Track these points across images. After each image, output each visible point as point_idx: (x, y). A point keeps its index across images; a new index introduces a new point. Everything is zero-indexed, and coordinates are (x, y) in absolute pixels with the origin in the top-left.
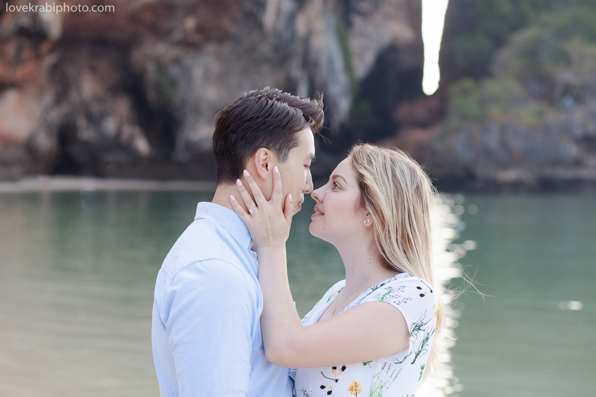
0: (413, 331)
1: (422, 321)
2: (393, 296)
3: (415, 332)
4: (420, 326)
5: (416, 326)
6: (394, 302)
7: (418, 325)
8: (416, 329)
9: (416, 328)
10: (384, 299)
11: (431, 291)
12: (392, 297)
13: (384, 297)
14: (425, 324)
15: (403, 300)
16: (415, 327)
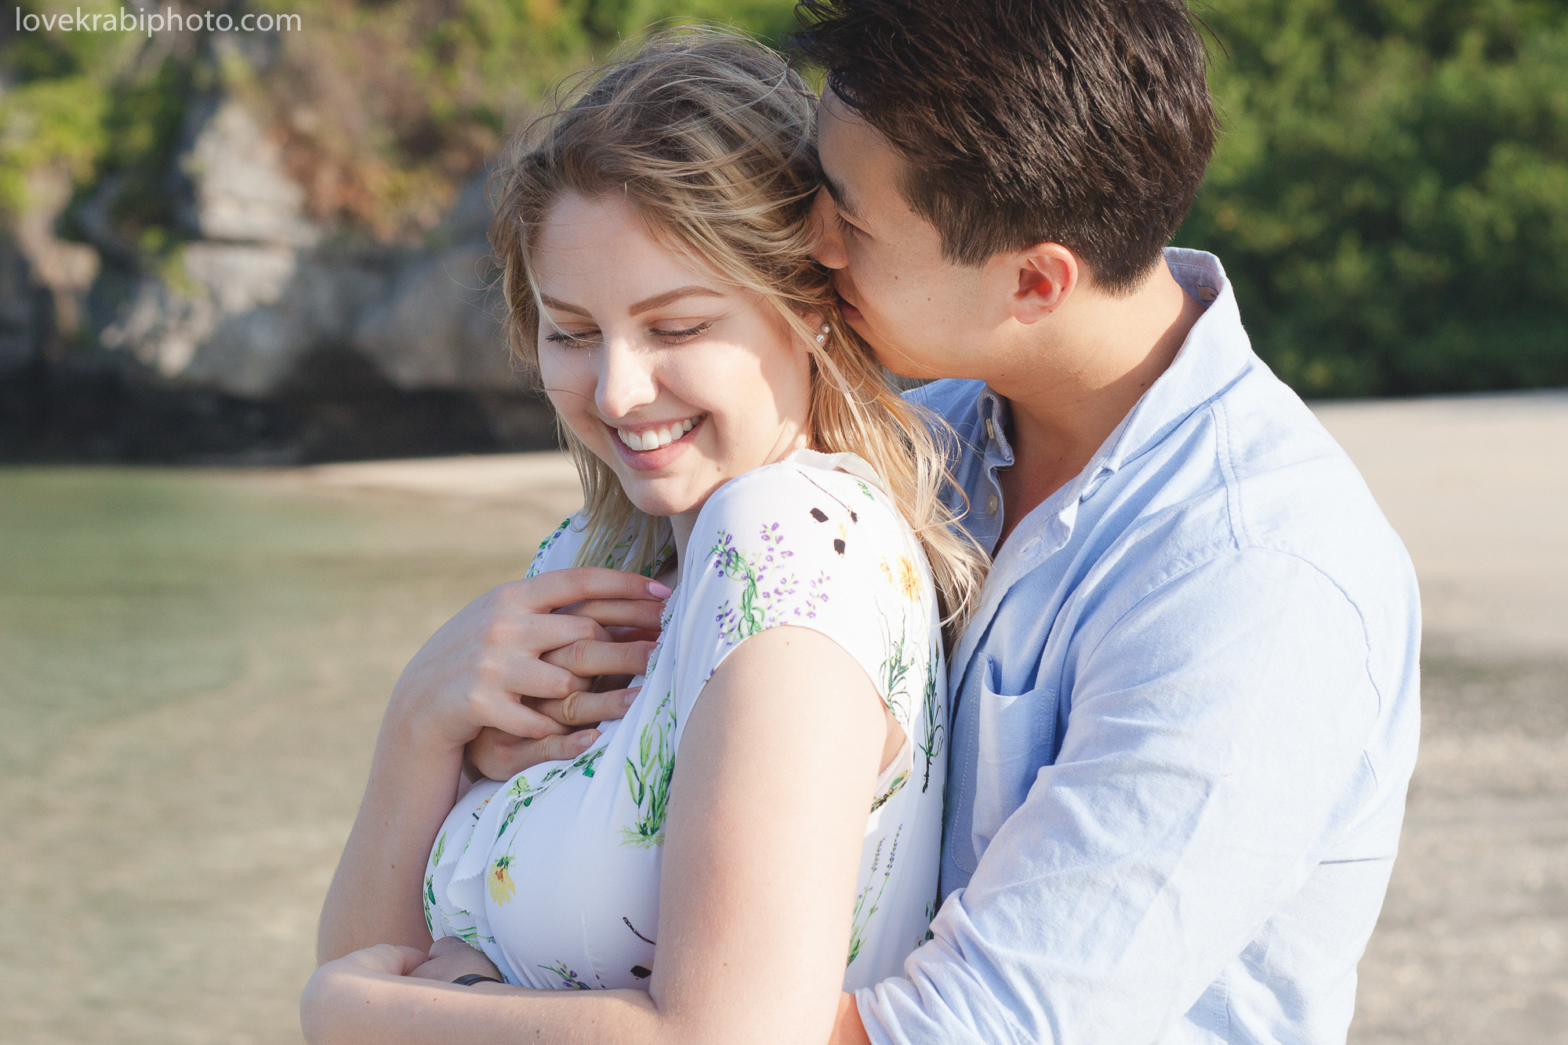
0: (891, 689)
1: (892, 642)
2: (777, 591)
3: (897, 688)
4: (898, 658)
5: (893, 668)
6: (797, 612)
7: (893, 663)
8: (896, 677)
9: (895, 673)
10: (758, 618)
11: (854, 516)
12: (778, 597)
13: (752, 612)
14: (903, 640)
15: (815, 592)
16: (892, 672)
